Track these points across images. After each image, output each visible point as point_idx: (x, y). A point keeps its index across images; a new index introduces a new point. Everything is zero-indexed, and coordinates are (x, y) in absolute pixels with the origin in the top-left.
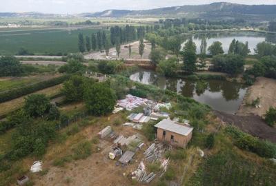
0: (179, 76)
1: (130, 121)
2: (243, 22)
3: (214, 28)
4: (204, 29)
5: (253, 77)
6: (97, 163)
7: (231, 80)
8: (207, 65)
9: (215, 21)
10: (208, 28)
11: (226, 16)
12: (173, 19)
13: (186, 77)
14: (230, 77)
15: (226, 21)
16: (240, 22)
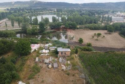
0: (39, 33)
1: (42, 53)
2: (46, 9)
3: (37, 12)
4: (32, 12)
5: (65, 30)
6: (46, 71)
7: (59, 32)
8: (48, 27)
9: (36, 9)
10: (34, 12)
11: (38, 6)
12: (14, 8)
13: (42, 33)
14: (58, 31)
15: (39, 9)
16: (45, 9)
